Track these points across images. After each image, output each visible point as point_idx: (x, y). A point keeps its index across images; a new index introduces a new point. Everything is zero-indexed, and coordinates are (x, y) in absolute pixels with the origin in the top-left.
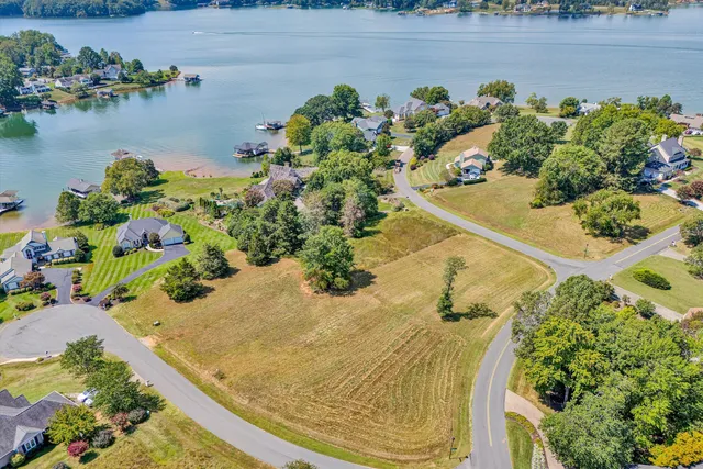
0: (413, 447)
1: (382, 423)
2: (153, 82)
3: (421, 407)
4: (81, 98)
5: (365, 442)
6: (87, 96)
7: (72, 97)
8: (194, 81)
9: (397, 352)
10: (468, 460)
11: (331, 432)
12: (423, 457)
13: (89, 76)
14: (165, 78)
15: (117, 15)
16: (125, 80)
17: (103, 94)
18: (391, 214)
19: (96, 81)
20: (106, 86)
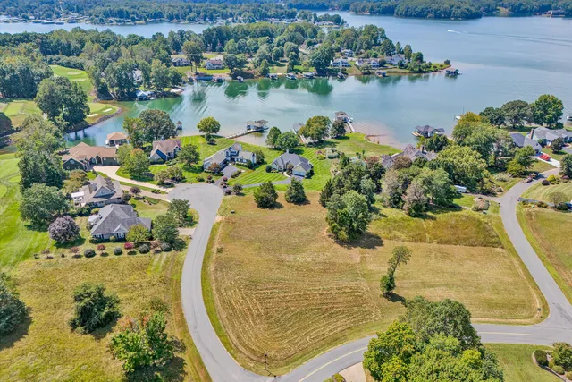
0: (253, 348)
1: (256, 324)
2: (420, 70)
3: (288, 332)
4: (365, 74)
5: (233, 326)
6: (369, 73)
7: (359, 72)
8: (454, 74)
9: (321, 294)
10: (274, 378)
11: (224, 309)
12: (252, 357)
13: (379, 60)
14: (432, 69)
15: (456, 18)
16: (401, 65)
17: (380, 74)
18: (468, 210)
19: (382, 64)
20: (387, 68)
